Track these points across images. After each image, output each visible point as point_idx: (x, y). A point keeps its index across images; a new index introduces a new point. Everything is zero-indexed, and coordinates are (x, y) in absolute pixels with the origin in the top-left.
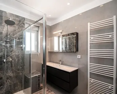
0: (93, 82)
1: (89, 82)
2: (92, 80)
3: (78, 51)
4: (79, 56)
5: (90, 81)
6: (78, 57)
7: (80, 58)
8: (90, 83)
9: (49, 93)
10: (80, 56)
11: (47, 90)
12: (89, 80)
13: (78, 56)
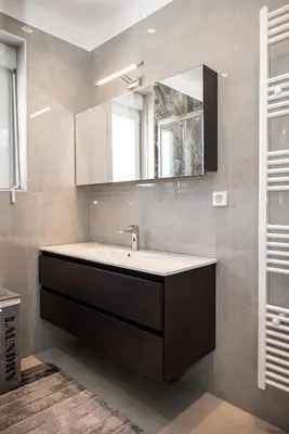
0: (282, 323)
1: (262, 323)
2: (277, 313)
3: (216, 170)
4: (220, 197)
5: (269, 320)
6: (215, 203)
7: (224, 203)
8: (269, 328)
9: (63, 398)
10: (224, 194)
11: (59, 382)
12: (262, 315)
13: (215, 194)
